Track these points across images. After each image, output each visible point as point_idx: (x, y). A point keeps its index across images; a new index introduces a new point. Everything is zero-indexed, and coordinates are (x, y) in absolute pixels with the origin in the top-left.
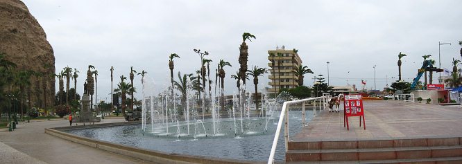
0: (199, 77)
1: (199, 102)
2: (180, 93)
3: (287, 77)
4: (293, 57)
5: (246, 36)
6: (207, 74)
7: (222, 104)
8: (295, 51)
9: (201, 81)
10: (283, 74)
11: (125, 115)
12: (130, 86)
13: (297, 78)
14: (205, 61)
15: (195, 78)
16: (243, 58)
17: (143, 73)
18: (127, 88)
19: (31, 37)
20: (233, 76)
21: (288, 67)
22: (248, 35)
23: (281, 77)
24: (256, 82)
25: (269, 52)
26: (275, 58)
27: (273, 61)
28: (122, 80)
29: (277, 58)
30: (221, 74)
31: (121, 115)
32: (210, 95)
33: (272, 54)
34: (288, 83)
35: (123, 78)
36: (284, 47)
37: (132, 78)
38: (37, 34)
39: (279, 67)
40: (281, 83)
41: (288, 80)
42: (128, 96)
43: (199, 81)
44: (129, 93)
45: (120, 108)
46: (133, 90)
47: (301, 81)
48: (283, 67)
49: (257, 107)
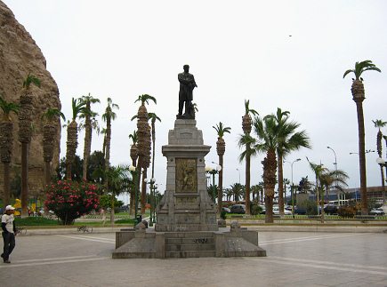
19: (15, 59)
38: (28, 56)
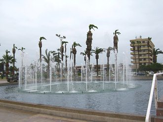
0: (59, 53)
1: (58, 70)
2: (46, 64)
3: (144, 57)
4: (148, 43)
5: (91, 26)
6: (64, 51)
7: (74, 71)
8: (150, 39)
9: (60, 56)
10: (141, 55)
11: (7, 78)
12: (12, 57)
13: (152, 58)
14: (63, 43)
15: (56, 54)
16: (89, 41)
17: (22, 49)
18: (10, 59)
20: (81, 53)
21: (144, 50)
22: (93, 26)
23: (140, 57)
24: (97, 57)
25: (131, 41)
26: (135, 45)
27: (134, 47)
28: (7, 53)
29: (136, 44)
30: (74, 52)
31: (5, 78)
32: (66, 65)
33: (133, 42)
34: (145, 62)
35: (7, 52)
36: (141, 37)
37: (14, 52)
39: (139, 51)
40: (140, 62)
41: (145, 59)
42: (11, 65)
43: (59, 56)
44: (11, 63)
45: (5, 73)
46: (14, 61)
47: (155, 59)
48: (141, 51)
49: (98, 74)
